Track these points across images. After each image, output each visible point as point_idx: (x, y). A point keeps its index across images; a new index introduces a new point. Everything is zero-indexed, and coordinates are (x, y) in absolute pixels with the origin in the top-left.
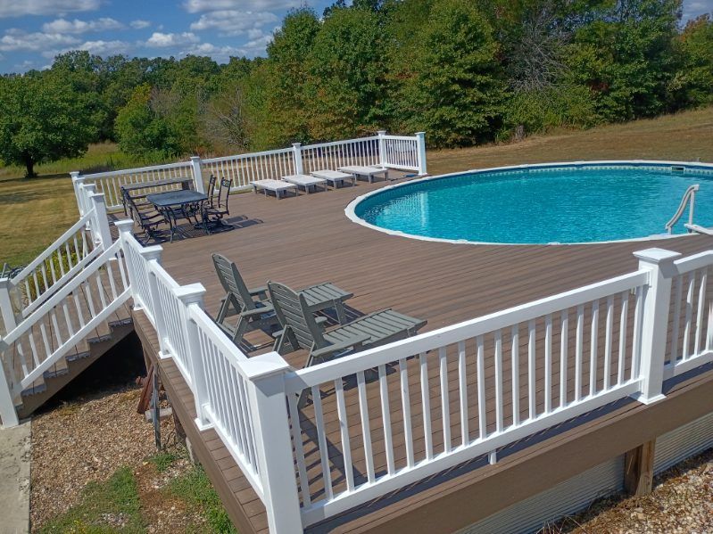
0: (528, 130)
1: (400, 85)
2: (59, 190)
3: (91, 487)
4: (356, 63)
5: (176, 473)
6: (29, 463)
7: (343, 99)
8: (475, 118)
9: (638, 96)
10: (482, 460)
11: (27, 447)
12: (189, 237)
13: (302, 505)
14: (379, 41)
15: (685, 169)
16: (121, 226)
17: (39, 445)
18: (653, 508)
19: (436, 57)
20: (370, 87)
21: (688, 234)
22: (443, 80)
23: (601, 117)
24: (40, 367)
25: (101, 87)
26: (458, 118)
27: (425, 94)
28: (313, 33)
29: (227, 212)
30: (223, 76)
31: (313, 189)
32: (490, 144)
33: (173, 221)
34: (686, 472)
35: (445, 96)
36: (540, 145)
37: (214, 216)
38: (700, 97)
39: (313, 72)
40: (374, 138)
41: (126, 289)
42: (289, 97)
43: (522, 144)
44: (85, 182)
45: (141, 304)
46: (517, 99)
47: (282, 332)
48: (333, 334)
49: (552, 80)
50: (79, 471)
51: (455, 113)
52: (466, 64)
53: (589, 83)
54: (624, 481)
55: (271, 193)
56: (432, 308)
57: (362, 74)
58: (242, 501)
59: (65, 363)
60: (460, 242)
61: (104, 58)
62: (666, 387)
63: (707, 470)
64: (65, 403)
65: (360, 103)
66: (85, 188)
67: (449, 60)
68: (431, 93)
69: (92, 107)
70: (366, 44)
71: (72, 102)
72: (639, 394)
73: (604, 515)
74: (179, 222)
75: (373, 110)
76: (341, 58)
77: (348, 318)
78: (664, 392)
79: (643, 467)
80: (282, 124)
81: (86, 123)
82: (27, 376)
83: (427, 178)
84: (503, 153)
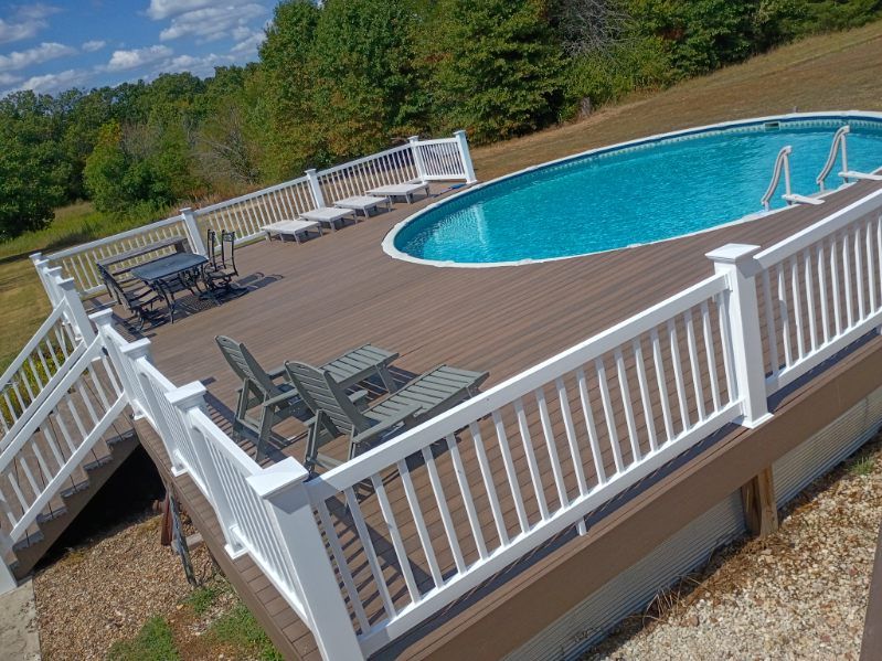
0: (596, 102)
1: (430, 71)
2: (27, 275)
3: (117, 649)
4: (372, 52)
5: (220, 612)
6: (36, 634)
7: (364, 100)
8: (530, 97)
9: (720, 39)
10: (569, 532)
11: (32, 613)
12: (193, 312)
13: (359, 633)
14: (396, 20)
15: (780, 124)
16: (98, 318)
17: (46, 608)
18: (782, 547)
19: (468, 29)
20: (395, 80)
21: (789, 207)
22: (483, 56)
23: (680, 71)
24: (30, 512)
25: (58, 133)
26: (509, 101)
27: (464, 77)
28: (313, 23)
29: (236, 273)
30: (210, 94)
31: (341, 223)
32: (553, 126)
33: (169, 295)
34: (816, 496)
35: (489, 76)
36: (614, 118)
37: (221, 280)
38: (794, 27)
39: (322, 73)
40: (405, 147)
41: (120, 396)
42: (295, 109)
43: (591, 120)
44: (51, 264)
45: (142, 411)
46: (576, 66)
47: (314, 420)
48: (379, 409)
49: (614, 35)
50: (100, 632)
51: (505, 95)
52: (507, 32)
53: (659, 31)
54: (745, 521)
55: (289, 237)
56: (495, 354)
57: (383, 65)
58: (292, 638)
59: (61, 500)
60: (523, 262)
61: (55, 96)
62: (772, 403)
63: (840, 489)
64: (70, 549)
65: (386, 103)
66: (51, 273)
67: (484, 31)
68: (472, 74)
69: (50, 162)
70: (381, 27)
71: (24, 159)
72: (742, 418)
73: (727, 566)
74: (178, 296)
75: (405, 109)
76: (352, 49)
77: (397, 383)
78: (770, 410)
79: (763, 501)
80: (295, 144)
81: (46, 182)
82: (16, 526)
83: (478, 186)
84: (571, 136)
